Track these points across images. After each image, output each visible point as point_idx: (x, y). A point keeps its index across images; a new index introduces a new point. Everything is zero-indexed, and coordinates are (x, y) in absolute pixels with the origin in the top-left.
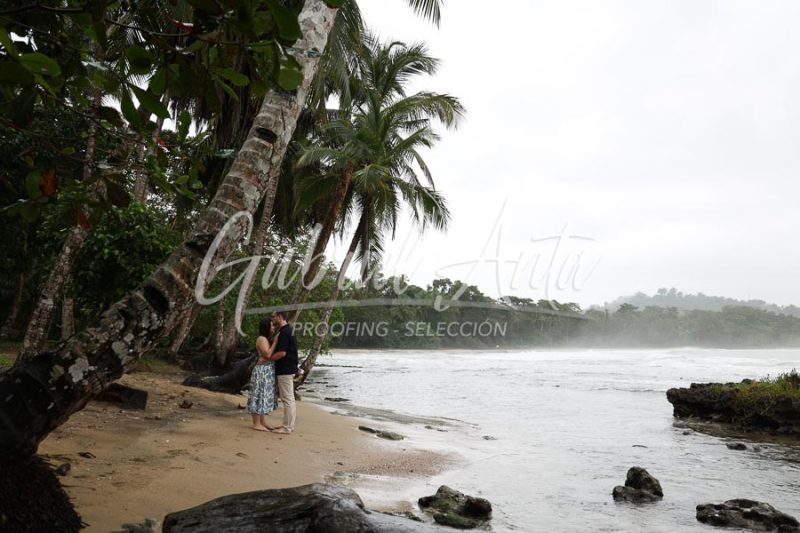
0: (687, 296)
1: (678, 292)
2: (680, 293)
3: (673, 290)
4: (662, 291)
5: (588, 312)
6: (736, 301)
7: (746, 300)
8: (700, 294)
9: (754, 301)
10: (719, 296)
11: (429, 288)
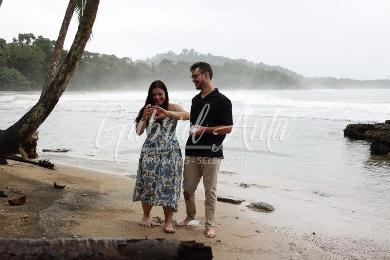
0: (200, 55)
1: (195, 52)
2: (196, 53)
3: (192, 50)
4: (185, 51)
5: (138, 64)
6: (230, 59)
7: (236, 59)
8: (209, 54)
9: (241, 59)
10: (220, 56)
11: (15, 40)
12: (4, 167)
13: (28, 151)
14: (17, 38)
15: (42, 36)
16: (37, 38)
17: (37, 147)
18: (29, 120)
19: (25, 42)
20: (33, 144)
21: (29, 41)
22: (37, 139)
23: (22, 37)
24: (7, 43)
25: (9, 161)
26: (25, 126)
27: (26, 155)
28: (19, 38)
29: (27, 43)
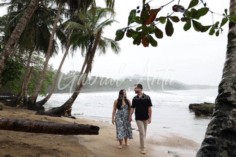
3: (138, 74)
4: (135, 75)
11: (68, 73)
12: (60, 118)
13: (68, 114)
14: (69, 72)
15: (78, 71)
16: (76, 72)
17: (71, 113)
18: (68, 103)
19: (72, 74)
20: (70, 112)
21: (73, 73)
22: (71, 110)
23: (71, 72)
24: (65, 74)
25: (62, 117)
26: (67, 105)
27: (68, 115)
28: (70, 72)
29: (73, 74)
